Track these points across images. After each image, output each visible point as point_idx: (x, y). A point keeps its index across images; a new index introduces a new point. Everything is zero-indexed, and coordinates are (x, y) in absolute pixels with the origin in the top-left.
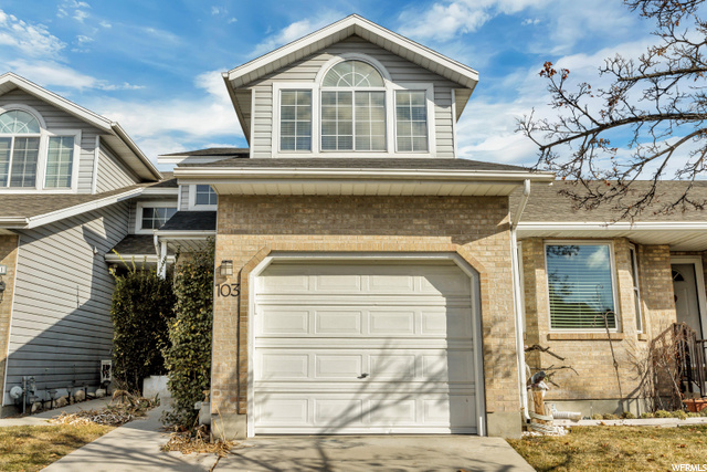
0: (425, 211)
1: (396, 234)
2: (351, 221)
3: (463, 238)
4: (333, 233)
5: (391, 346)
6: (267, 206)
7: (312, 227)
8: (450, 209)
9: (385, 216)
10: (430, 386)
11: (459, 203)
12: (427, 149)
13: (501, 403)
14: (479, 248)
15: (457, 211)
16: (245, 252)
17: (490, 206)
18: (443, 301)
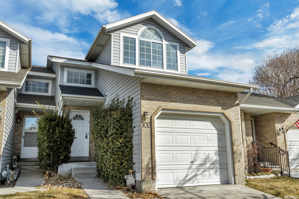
0: (213, 96)
1: (205, 105)
2: (190, 98)
3: (225, 108)
4: (184, 102)
5: (199, 150)
6: (160, 89)
7: (176, 99)
8: (221, 96)
9: (200, 97)
10: (212, 166)
11: (223, 94)
12: (177, 70)
13: (239, 171)
14: (230, 112)
15: (223, 97)
16: (152, 108)
17: (233, 96)
18: (216, 132)
